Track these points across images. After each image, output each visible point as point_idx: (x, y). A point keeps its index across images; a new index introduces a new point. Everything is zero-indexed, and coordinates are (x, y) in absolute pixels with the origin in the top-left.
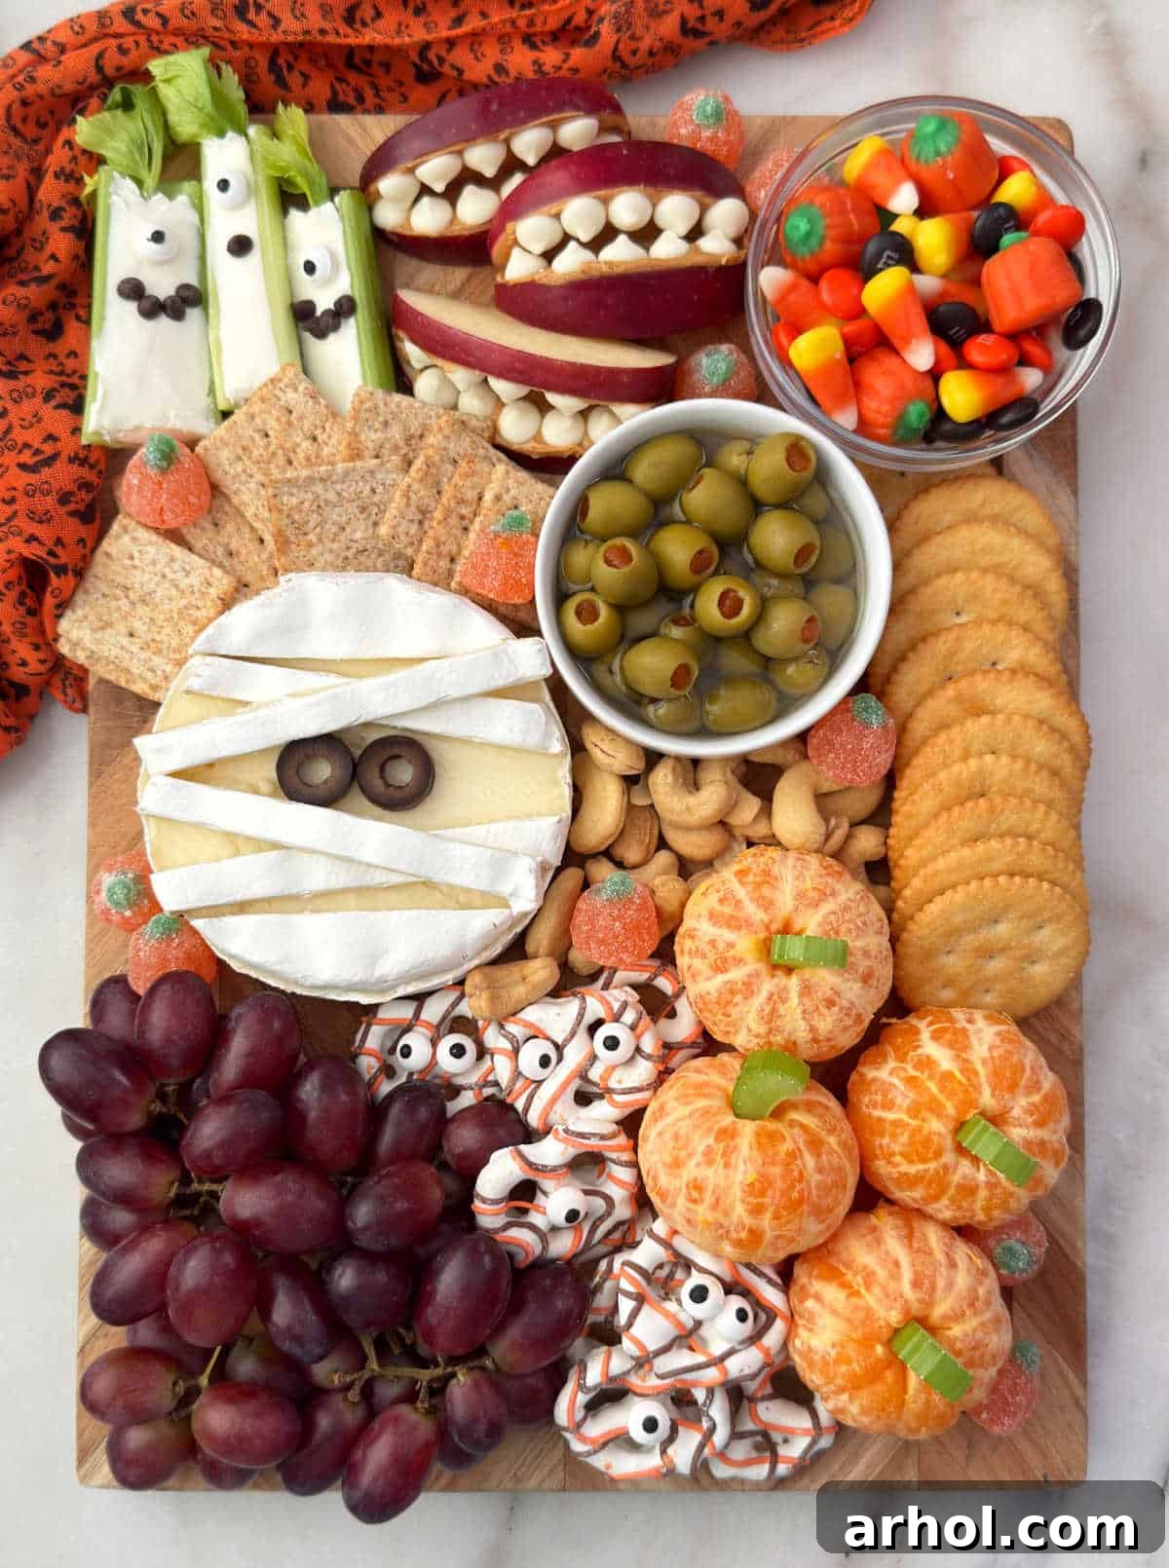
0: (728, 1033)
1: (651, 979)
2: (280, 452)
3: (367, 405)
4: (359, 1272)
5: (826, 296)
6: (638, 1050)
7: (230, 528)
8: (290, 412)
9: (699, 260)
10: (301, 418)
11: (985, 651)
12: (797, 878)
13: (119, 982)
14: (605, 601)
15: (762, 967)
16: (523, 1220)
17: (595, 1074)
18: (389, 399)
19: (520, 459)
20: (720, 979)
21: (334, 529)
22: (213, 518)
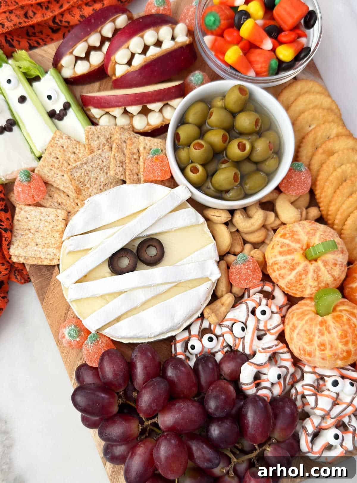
0: (302, 291)
1: (262, 288)
2: (64, 162)
3: (91, 132)
4: (219, 426)
5: (228, 38)
6: (272, 312)
7: (56, 195)
8: (63, 147)
9: (179, 45)
10: (68, 147)
11: (324, 134)
12: (303, 229)
13: (84, 366)
14: (199, 164)
15: (307, 262)
16: (260, 387)
17: (261, 327)
18: (96, 128)
19: (144, 134)
20: (294, 273)
21: (94, 180)
22: (49, 194)
